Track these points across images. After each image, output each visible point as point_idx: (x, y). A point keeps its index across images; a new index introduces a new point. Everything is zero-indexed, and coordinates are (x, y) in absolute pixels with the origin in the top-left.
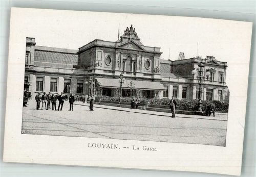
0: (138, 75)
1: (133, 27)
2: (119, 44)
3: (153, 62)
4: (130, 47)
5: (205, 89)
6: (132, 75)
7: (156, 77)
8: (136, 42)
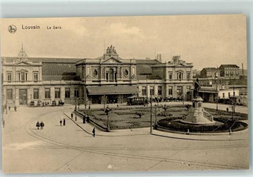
0: (118, 83)
1: (113, 46)
2: (102, 61)
3: (130, 71)
4: (111, 62)
5: (176, 87)
6: (115, 83)
7: (133, 82)
8: (116, 57)
